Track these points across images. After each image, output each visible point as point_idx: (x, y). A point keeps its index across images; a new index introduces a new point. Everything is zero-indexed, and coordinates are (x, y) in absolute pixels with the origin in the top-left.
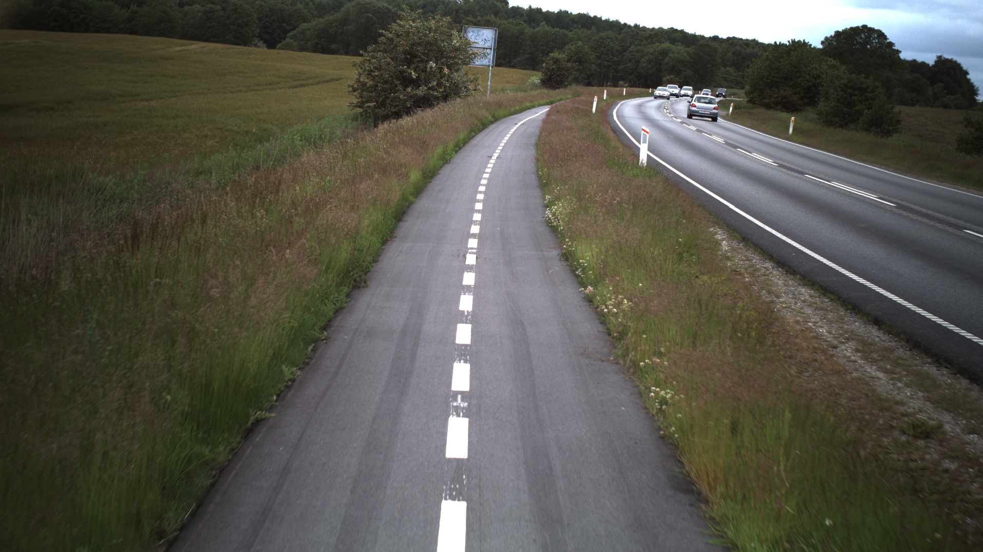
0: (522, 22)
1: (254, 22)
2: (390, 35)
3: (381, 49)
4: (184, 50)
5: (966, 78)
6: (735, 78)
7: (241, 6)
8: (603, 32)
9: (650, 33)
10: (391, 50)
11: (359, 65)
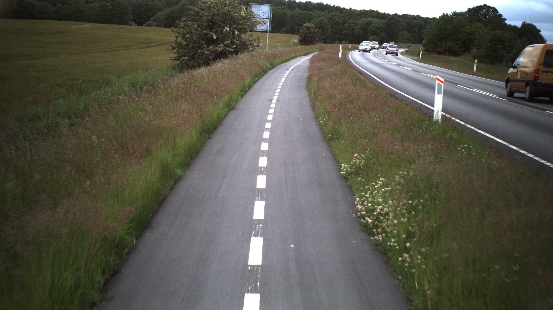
0: (285, 8)
1: (129, 12)
2: (197, 9)
3: (191, 19)
4: (80, 28)
5: (539, 34)
6: (408, 37)
7: (122, 2)
8: (333, 13)
9: (360, 12)
10: (198, 20)
11: (177, 31)
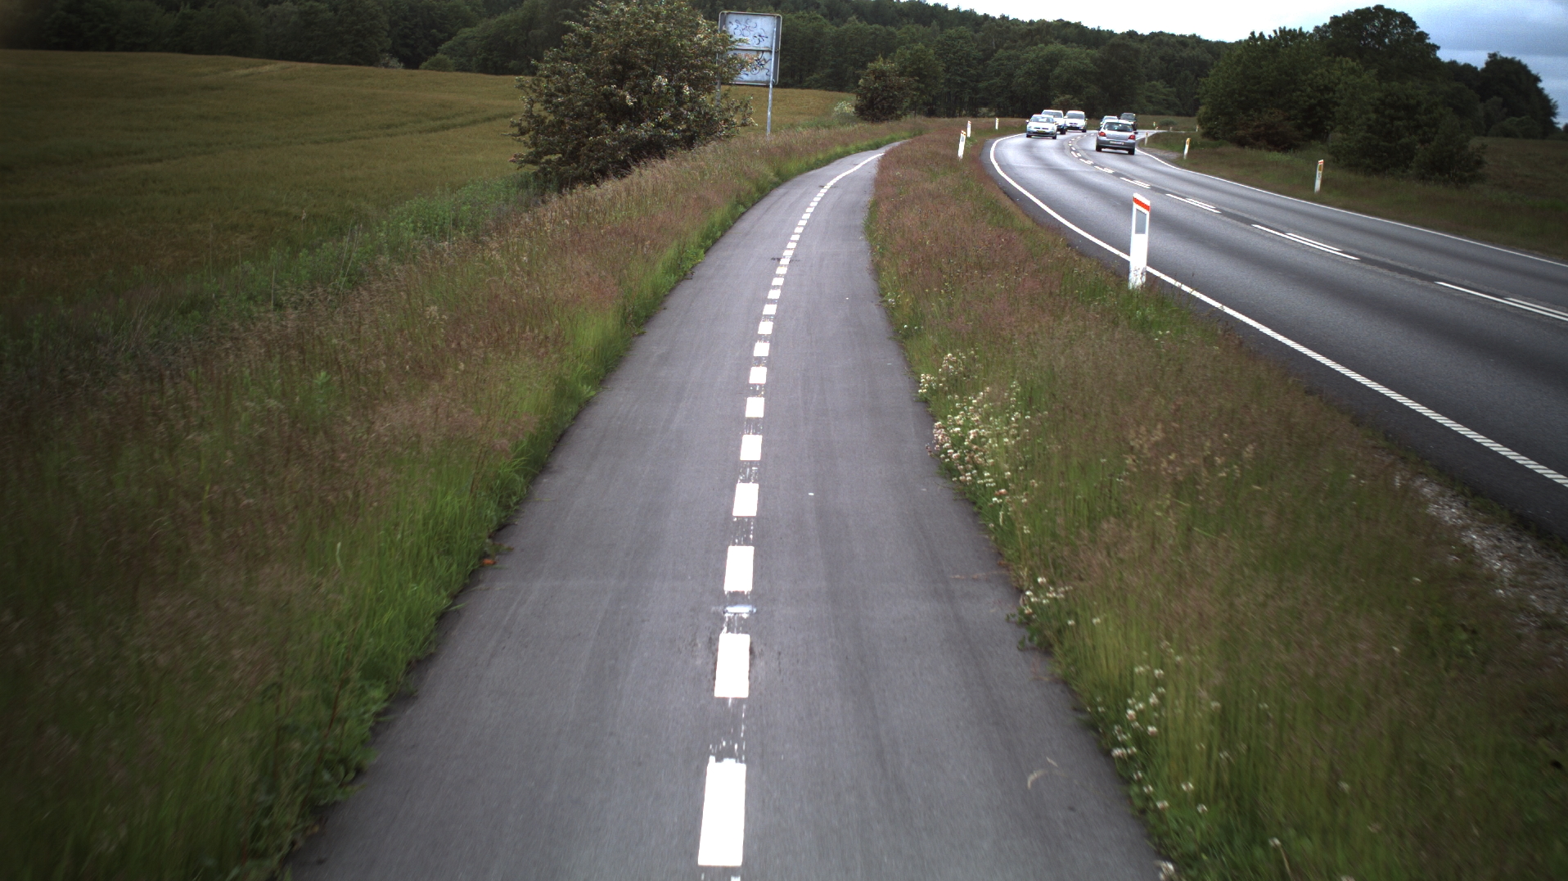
0: (819, 16)
1: (382, 28)
2: (584, 30)
3: (569, 54)
4: (252, 74)
5: (1537, 88)
6: (1164, 97)
8: (952, 29)
9: (1029, 27)
10: (587, 57)
11: (531, 87)
